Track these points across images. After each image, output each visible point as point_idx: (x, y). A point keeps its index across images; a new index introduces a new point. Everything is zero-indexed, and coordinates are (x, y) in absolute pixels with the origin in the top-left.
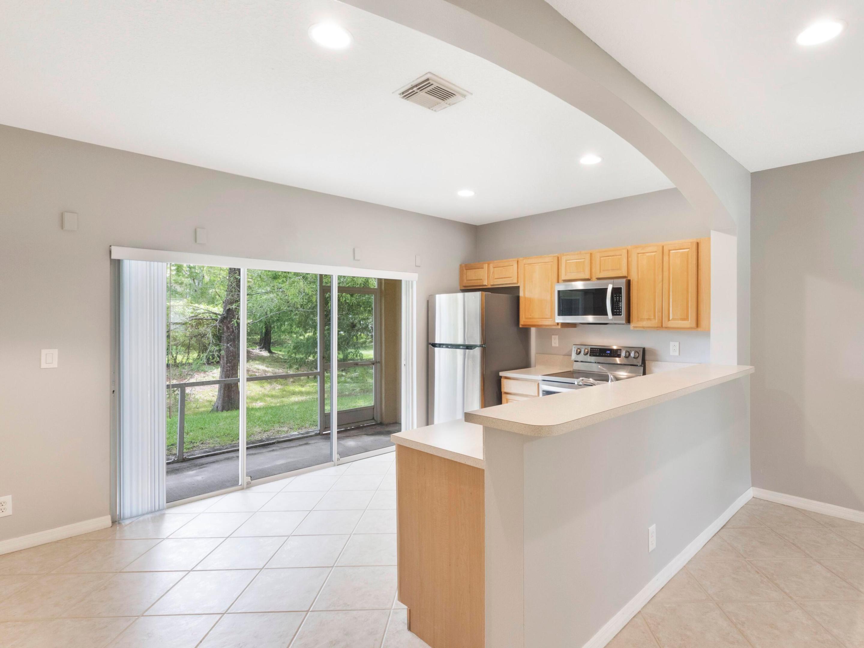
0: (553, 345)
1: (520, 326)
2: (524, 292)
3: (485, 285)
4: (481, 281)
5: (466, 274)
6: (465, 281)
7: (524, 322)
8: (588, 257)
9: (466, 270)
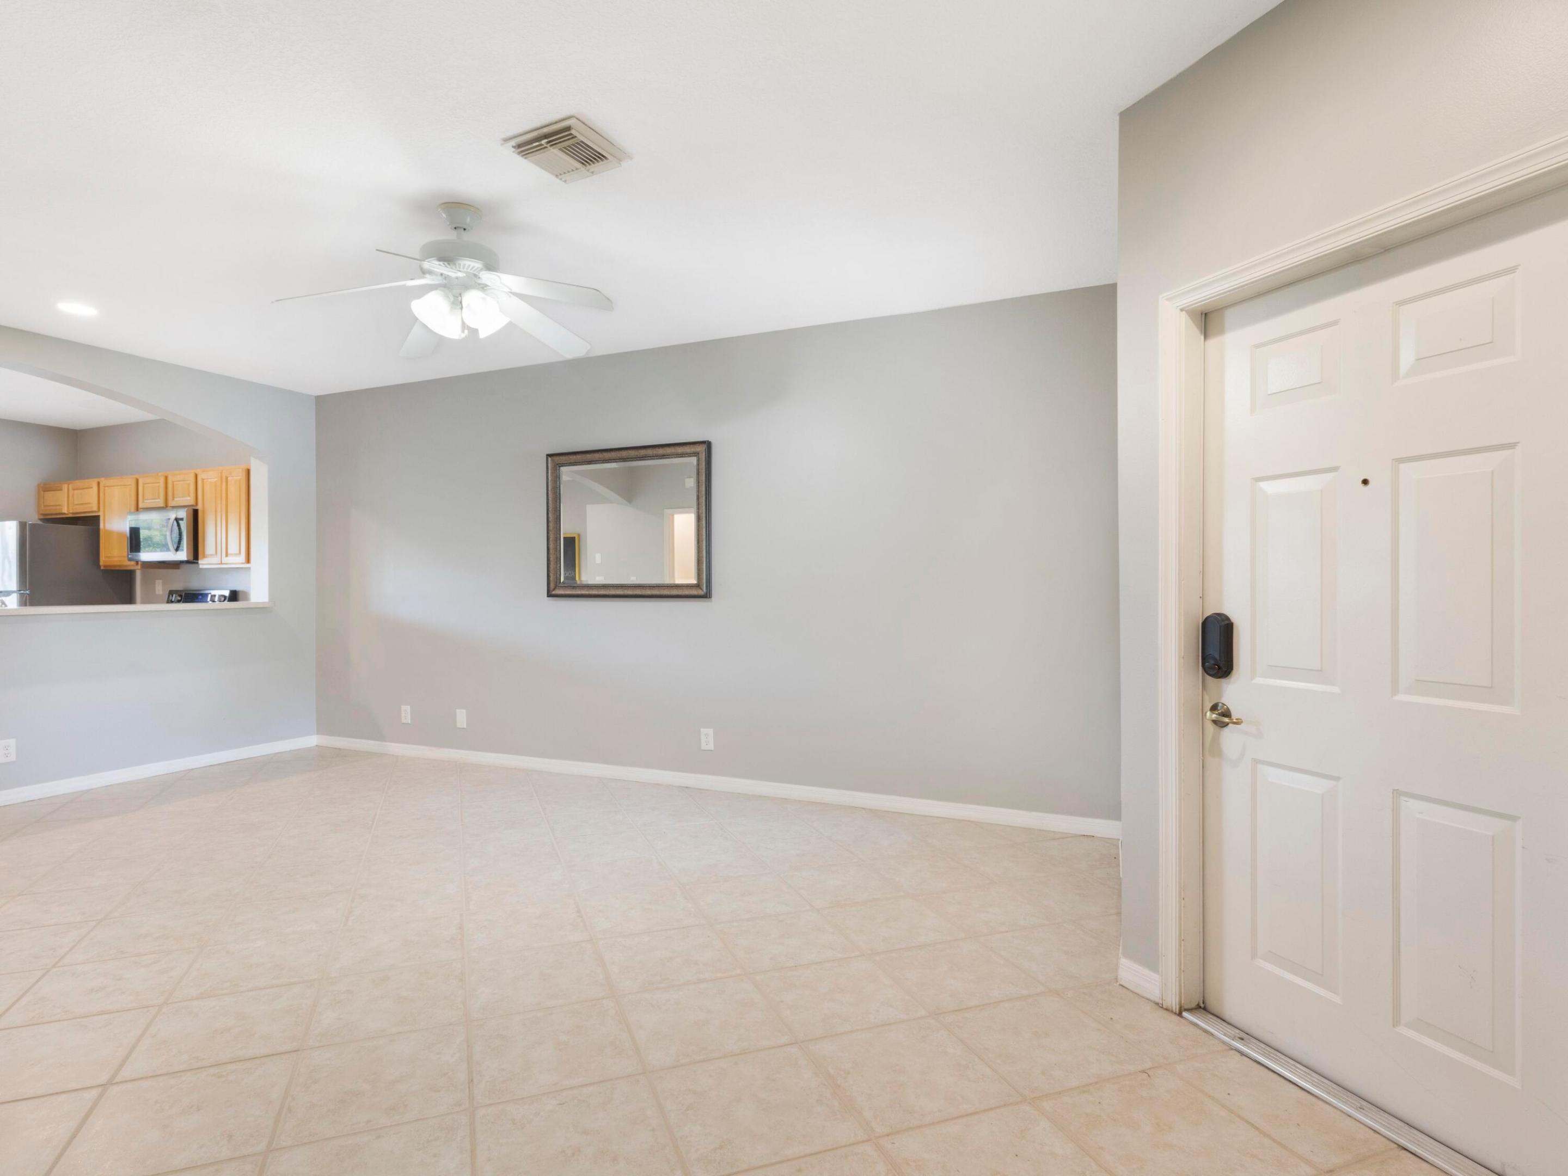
0: (157, 593)
1: (102, 568)
2: (104, 523)
3: (65, 514)
4: (58, 507)
5: (44, 497)
6: (42, 507)
7: (104, 561)
8: (162, 480)
9: (44, 491)
